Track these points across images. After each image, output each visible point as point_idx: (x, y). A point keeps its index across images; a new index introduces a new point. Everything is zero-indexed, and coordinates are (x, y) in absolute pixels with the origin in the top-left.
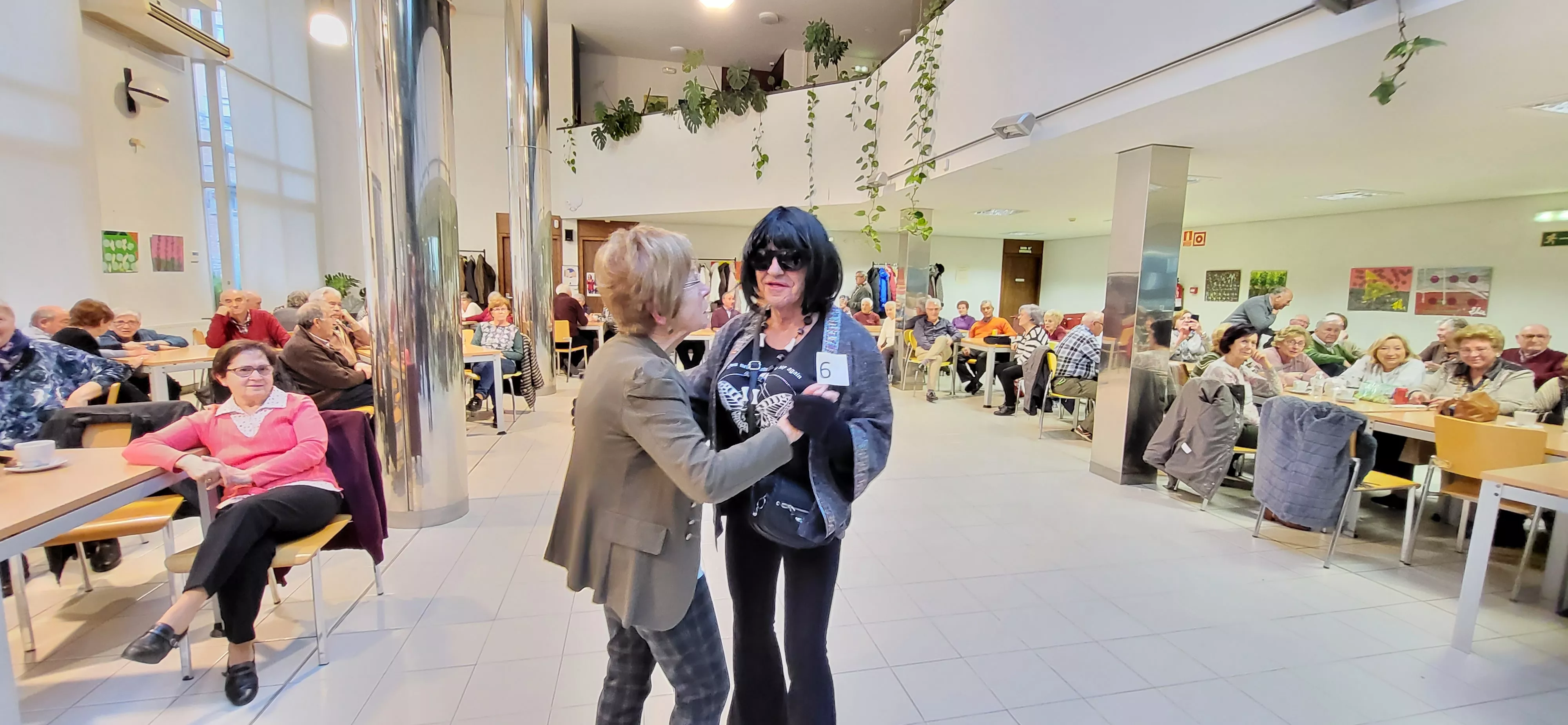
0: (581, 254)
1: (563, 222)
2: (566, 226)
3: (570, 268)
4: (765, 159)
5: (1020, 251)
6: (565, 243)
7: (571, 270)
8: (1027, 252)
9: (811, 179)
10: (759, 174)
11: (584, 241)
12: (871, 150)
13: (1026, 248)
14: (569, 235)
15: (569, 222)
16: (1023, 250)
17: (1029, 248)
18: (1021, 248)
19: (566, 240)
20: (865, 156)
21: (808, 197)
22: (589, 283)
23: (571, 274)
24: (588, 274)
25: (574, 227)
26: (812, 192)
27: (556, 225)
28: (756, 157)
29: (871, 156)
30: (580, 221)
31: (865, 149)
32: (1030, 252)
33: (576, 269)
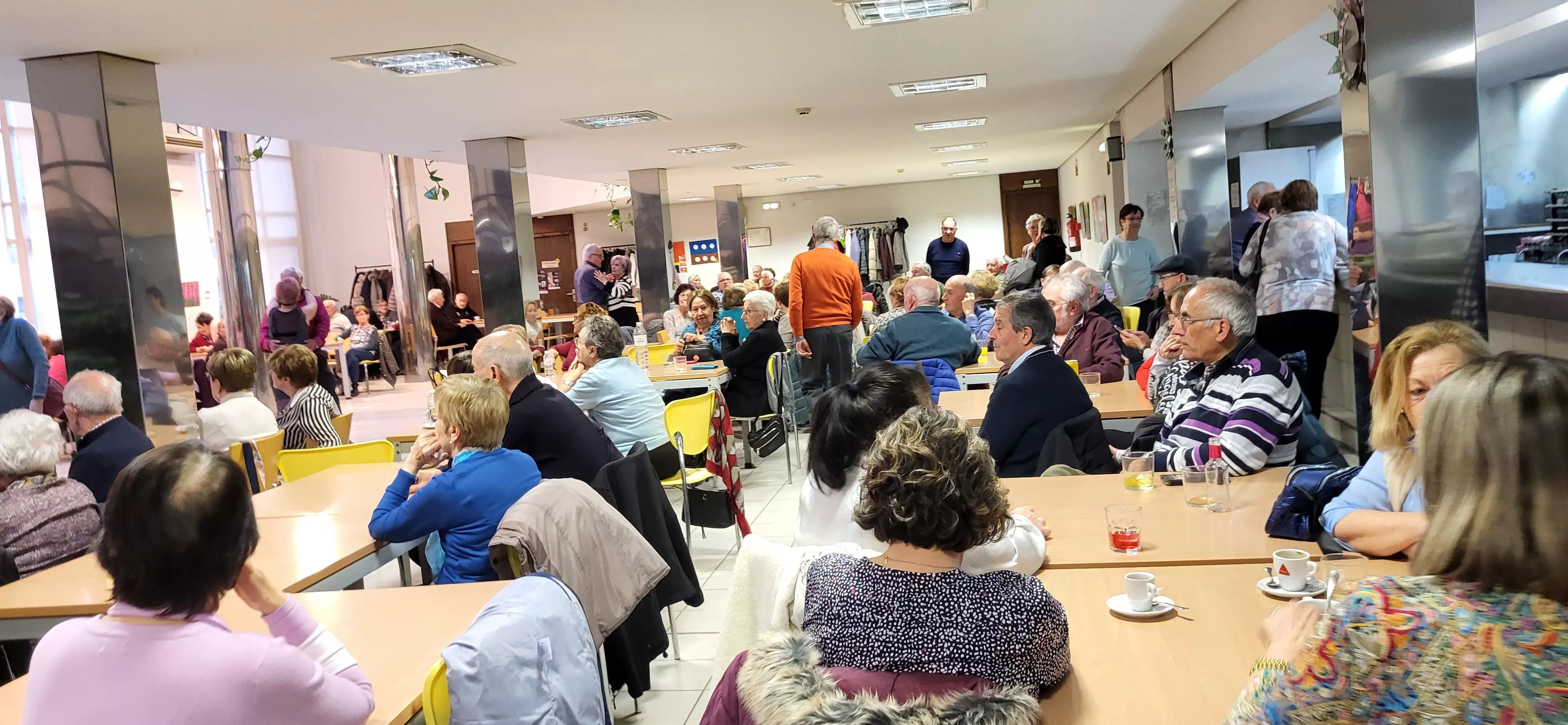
5: (1025, 187)
8: (1035, 186)
13: (1032, 182)
16: (1028, 184)
17: (1037, 181)
18: (1026, 182)
32: (1039, 185)
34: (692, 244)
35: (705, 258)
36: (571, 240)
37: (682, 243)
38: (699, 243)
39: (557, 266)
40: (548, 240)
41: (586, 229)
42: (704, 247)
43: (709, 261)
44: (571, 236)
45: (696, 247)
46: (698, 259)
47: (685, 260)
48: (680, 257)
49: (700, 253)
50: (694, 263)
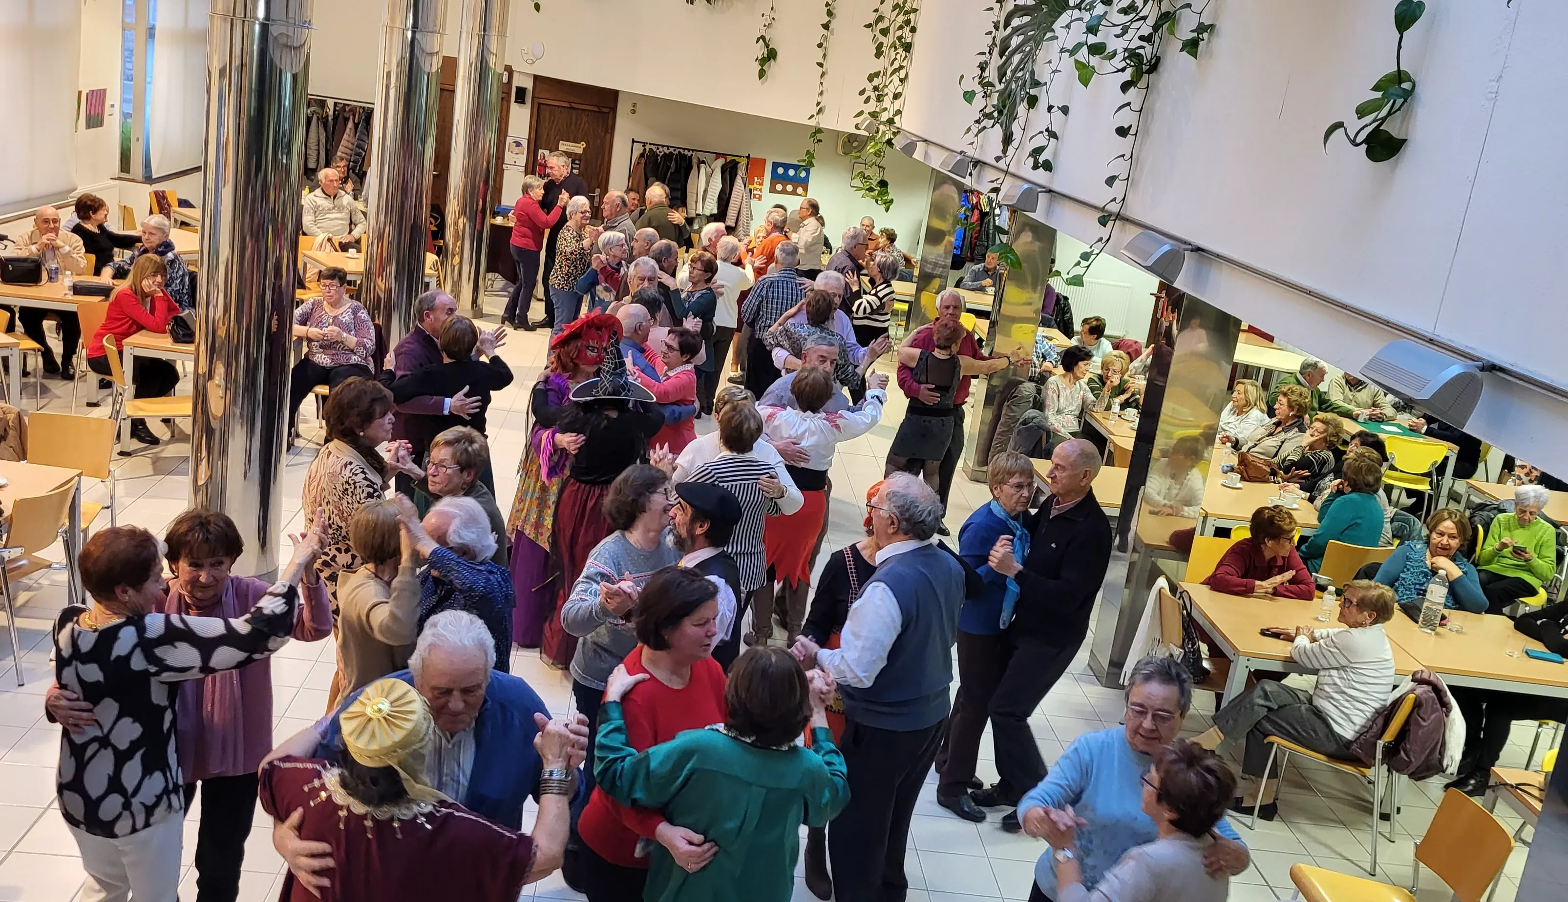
0: (534, 123)
1: (516, 76)
2: (517, 82)
3: (518, 140)
4: (771, 55)
6: (514, 107)
7: (518, 144)
9: (821, 93)
10: (762, 74)
11: (539, 104)
12: (876, 82)
14: (521, 93)
15: (522, 77)
19: (516, 102)
20: (869, 87)
21: (813, 116)
22: (540, 165)
23: (516, 150)
24: (540, 151)
25: (529, 84)
26: (820, 111)
27: (505, 79)
28: (760, 51)
29: (876, 89)
30: (536, 78)
31: (871, 78)
33: (525, 143)
34: (776, 165)
35: (789, 188)
36: (610, 122)
37: (764, 161)
38: (787, 167)
39: (580, 151)
40: (574, 112)
41: (634, 112)
42: (791, 172)
43: (794, 193)
44: (611, 114)
45: (780, 171)
46: (779, 187)
47: (761, 184)
48: (756, 178)
49: (784, 179)
50: (773, 190)
